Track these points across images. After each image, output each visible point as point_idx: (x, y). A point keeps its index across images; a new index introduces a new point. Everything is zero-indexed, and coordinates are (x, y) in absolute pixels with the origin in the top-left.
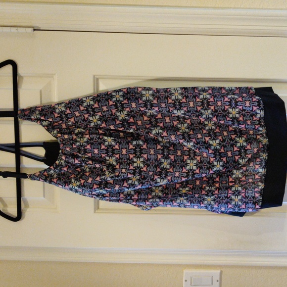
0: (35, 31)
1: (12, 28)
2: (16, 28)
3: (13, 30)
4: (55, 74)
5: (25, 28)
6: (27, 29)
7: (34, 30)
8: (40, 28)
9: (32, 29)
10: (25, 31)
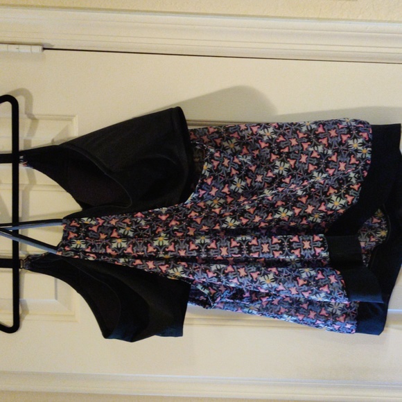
0: (46, 51)
1: (10, 46)
2: (17, 46)
3: (13, 48)
4: (74, 116)
5: (29, 47)
6: (33, 47)
7: (44, 49)
8: (53, 46)
9: (41, 48)
10: (29, 51)
